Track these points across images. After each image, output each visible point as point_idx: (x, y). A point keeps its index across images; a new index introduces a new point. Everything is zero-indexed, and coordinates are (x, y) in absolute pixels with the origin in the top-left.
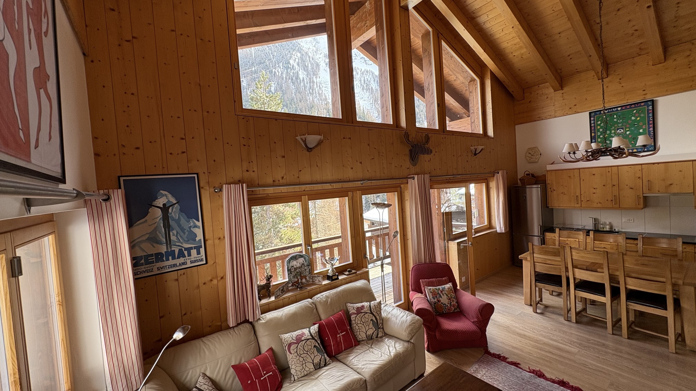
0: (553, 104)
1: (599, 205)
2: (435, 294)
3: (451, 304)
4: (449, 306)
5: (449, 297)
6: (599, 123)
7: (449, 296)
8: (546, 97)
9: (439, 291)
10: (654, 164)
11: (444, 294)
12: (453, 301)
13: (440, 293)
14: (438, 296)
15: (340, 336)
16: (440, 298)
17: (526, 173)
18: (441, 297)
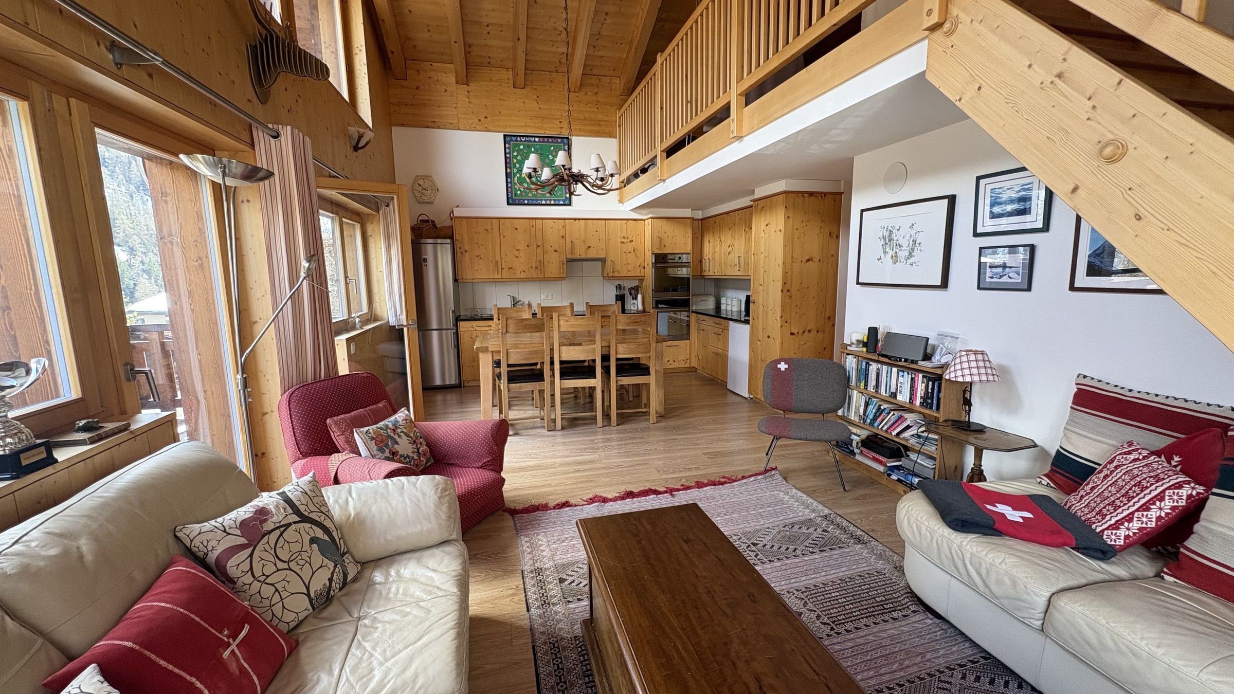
0: (455, 105)
1: (523, 275)
2: (382, 442)
3: (418, 452)
4: (416, 457)
5: (411, 437)
6: (515, 154)
7: (412, 435)
8: (444, 87)
9: (389, 431)
10: (575, 219)
11: (402, 434)
12: (421, 444)
13: (392, 435)
14: (390, 443)
15: (233, 652)
16: (396, 446)
17: (420, 219)
18: (397, 443)
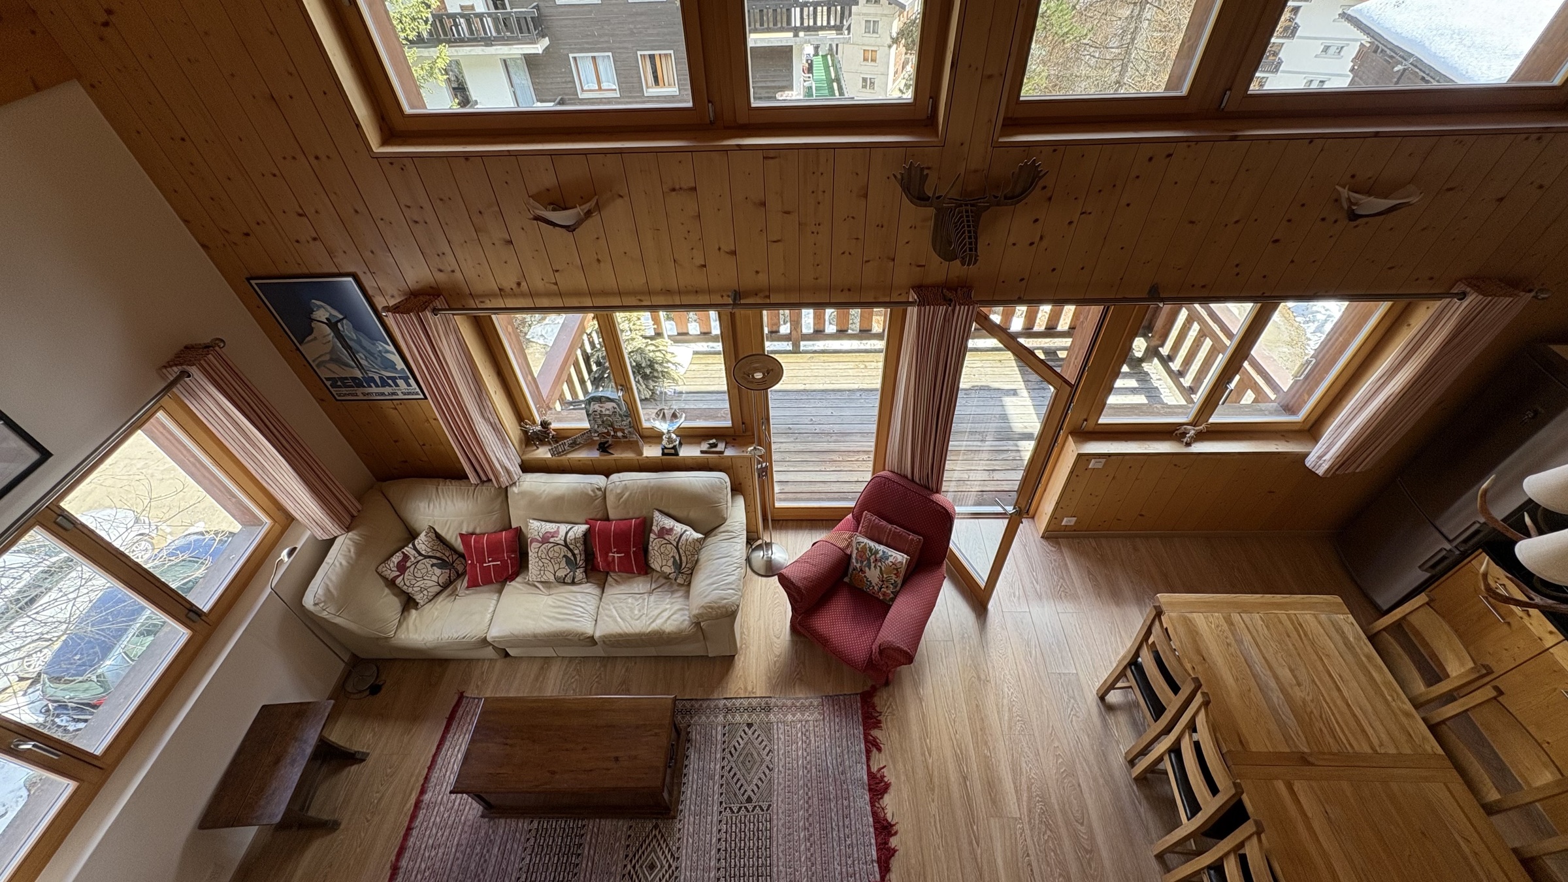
2: (861, 557)
3: (881, 588)
4: (876, 588)
5: (883, 577)
7: (885, 576)
9: (873, 557)
11: (879, 568)
12: (887, 587)
13: (872, 561)
14: (865, 563)
15: (614, 556)
16: (867, 569)
18: (870, 569)
